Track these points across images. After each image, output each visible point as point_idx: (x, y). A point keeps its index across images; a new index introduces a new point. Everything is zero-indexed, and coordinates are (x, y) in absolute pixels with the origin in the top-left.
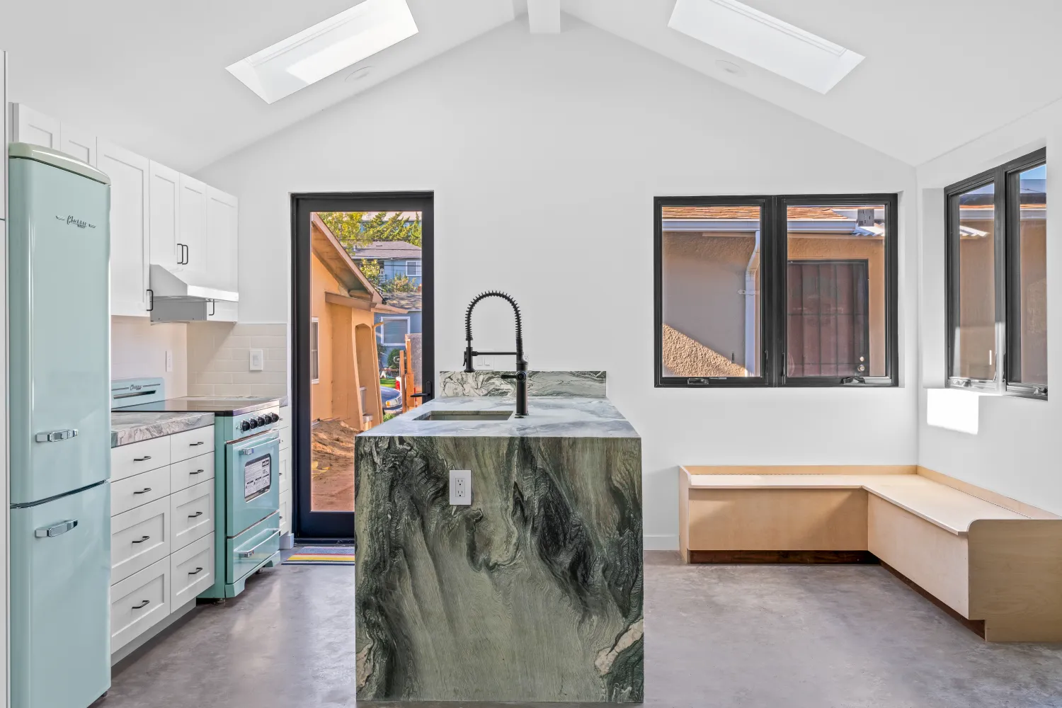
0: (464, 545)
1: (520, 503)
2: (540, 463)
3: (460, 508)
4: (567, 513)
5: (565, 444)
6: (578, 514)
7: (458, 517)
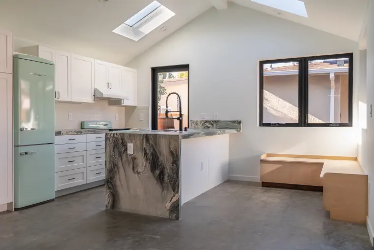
0: (131, 166)
1: (146, 154)
2: (151, 142)
3: (131, 155)
4: (158, 158)
5: (158, 136)
6: (161, 158)
7: (130, 157)
